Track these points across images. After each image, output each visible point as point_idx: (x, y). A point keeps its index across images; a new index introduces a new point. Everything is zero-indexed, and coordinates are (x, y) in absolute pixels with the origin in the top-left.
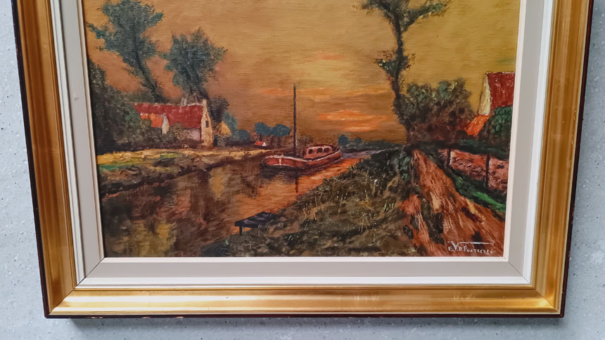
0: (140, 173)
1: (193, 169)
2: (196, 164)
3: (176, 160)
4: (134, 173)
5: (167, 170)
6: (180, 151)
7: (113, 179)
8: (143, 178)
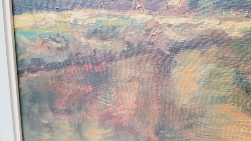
0: (67, 47)
1: (148, 47)
2: (153, 39)
3: (120, 30)
4: (59, 46)
5: (105, 46)
6: (129, 14)
7: (33, 51)
8: (71, 55)
